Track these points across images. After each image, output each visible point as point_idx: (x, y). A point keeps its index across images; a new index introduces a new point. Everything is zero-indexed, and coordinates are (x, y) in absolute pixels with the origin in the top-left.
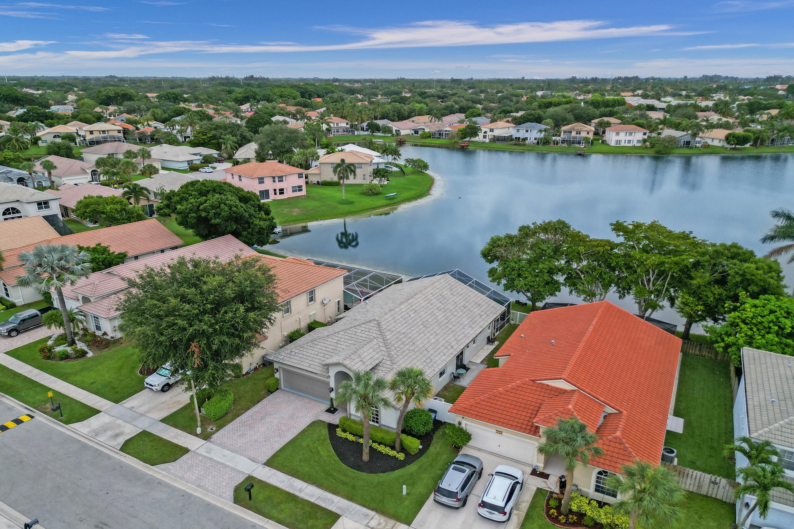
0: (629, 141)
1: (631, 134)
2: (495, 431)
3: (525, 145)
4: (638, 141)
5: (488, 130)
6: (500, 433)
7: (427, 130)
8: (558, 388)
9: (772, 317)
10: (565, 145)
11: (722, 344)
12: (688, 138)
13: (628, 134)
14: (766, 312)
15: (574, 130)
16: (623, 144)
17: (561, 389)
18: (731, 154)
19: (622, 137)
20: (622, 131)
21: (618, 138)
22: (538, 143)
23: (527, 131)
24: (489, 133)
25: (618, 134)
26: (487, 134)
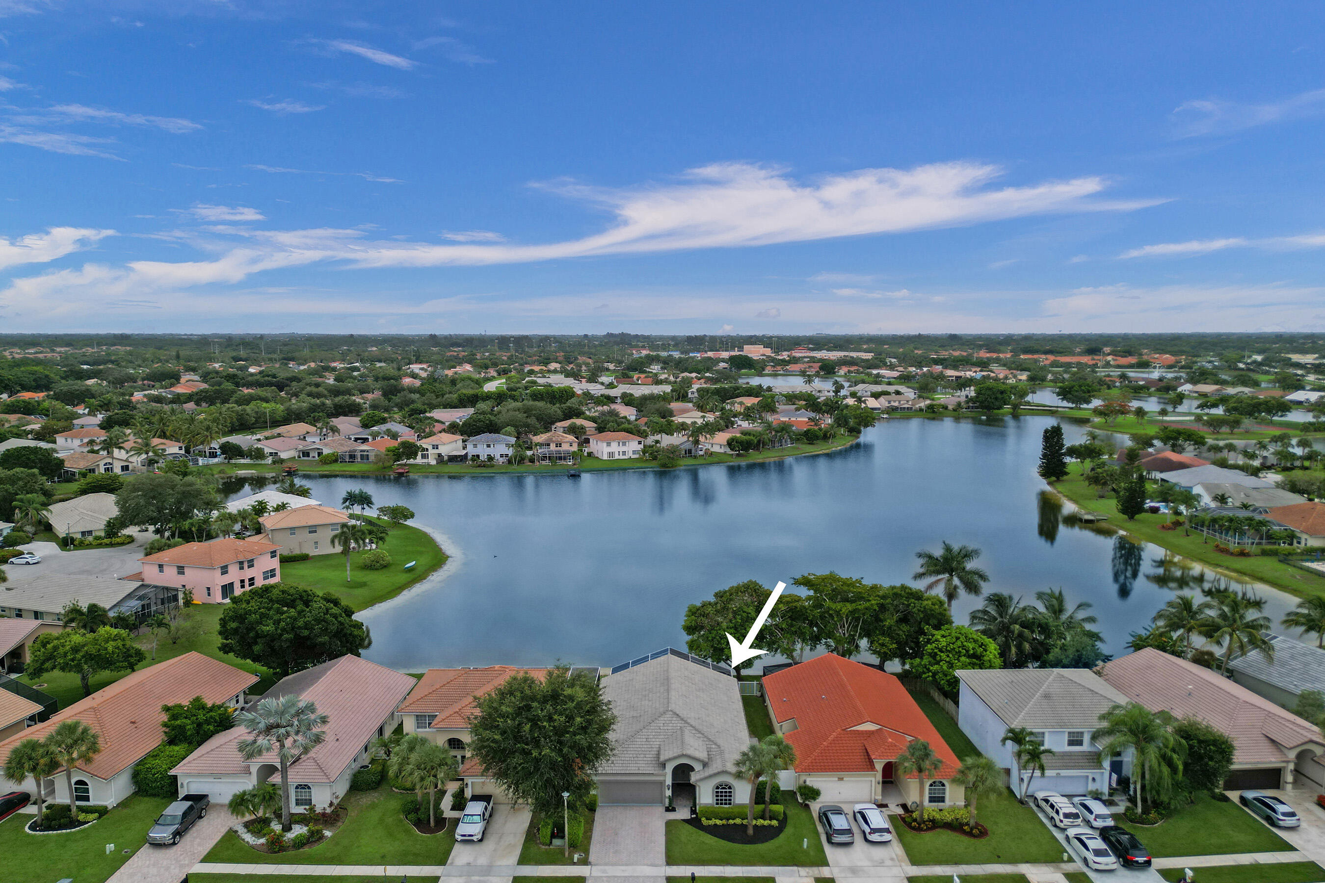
0: (624, 453)
1: (624, 444)
2: (837, 779)
3: (493, 466)
4: (634, 452)
5: (430, 448)
6: (841, 779)
7: (326, 451)
8: (866, 731)
9: (959, 643)
10: (547, 462)
11: (930, 674)
12: (688, 446)
13: (621, 443)
14: (954, 640)
15: (553, 442)
16: (617, 457)
17: (869, 731)
18: (735, 462)
19: (615, 448)
20: (614, 440)
21: (610, 449)
22: (510, 462)
23: (489, 446)
24: (431, 451)
25: (609, 444)
26: (429, 452)
